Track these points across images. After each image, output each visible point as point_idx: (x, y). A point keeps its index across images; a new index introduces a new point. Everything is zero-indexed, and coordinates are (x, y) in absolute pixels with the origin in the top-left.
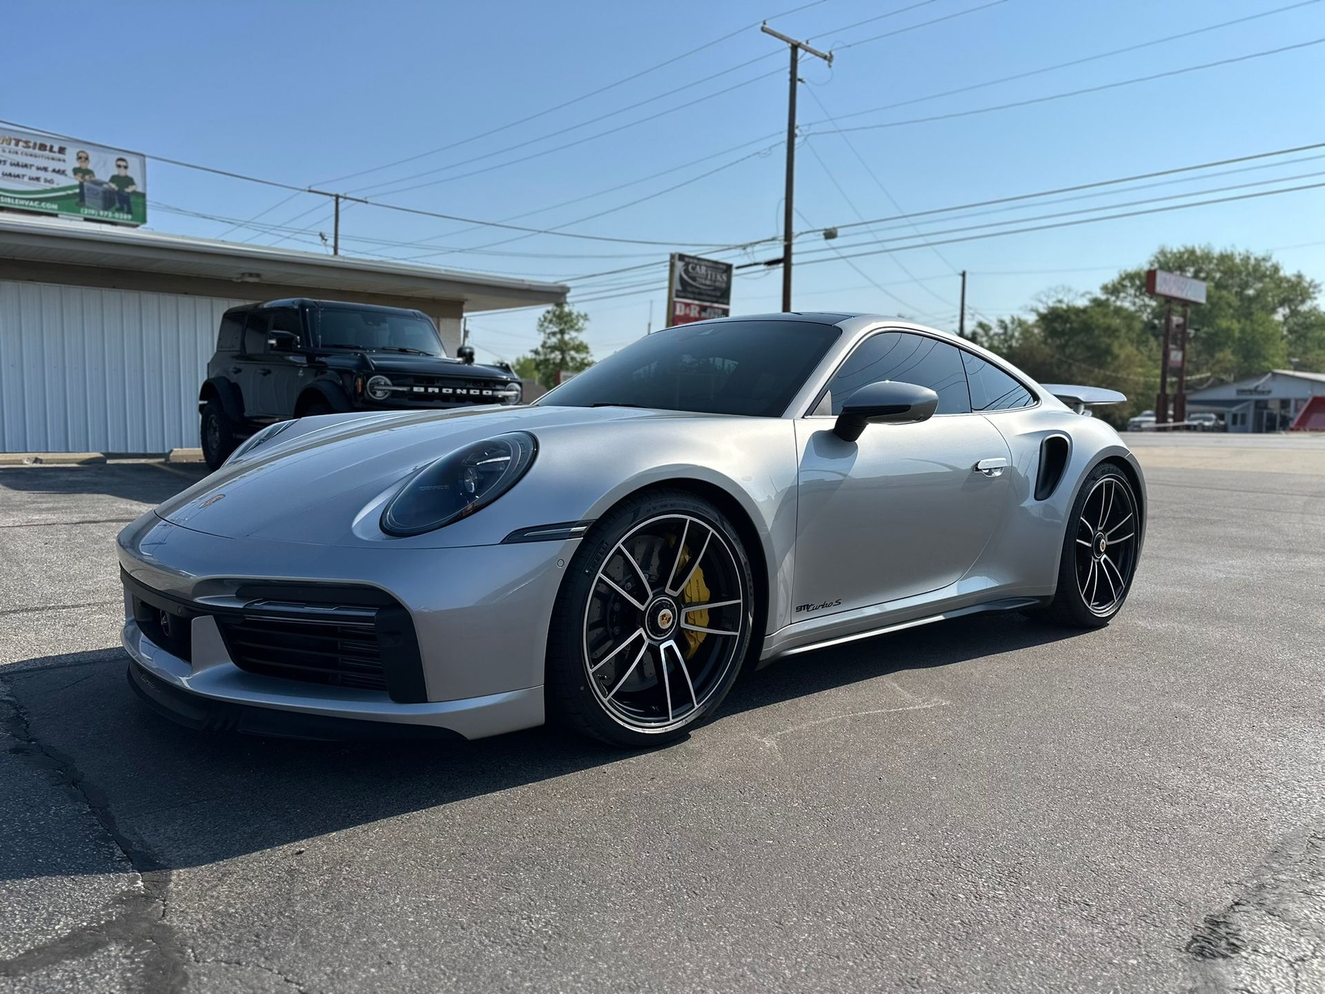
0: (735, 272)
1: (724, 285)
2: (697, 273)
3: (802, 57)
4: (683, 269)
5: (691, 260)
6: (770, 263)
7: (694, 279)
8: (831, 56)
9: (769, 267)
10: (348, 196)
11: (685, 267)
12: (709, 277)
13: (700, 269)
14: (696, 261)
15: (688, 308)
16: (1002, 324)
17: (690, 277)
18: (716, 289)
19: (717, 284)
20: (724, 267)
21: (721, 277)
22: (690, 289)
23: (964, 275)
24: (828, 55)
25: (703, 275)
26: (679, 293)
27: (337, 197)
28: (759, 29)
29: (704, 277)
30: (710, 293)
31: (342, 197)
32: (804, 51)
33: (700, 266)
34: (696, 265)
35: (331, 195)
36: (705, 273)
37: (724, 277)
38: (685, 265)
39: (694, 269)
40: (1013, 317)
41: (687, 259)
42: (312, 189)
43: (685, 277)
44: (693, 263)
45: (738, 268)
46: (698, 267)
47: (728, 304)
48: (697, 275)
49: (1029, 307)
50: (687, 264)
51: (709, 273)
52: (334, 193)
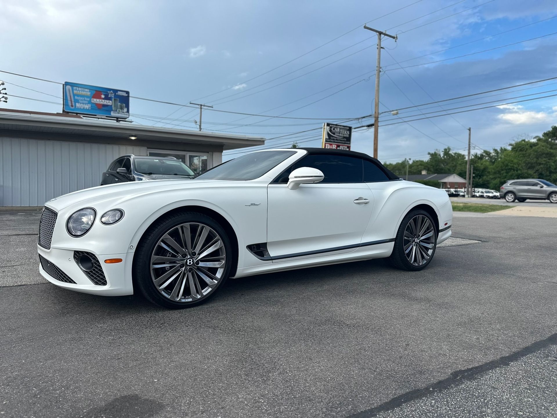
0: (353, 130)
1: (348, 136)
2: (336, 131)
3: (383, 38)
4: (329, 130)
5: (333, 126)
6: (369, 126)
7: (334, 134)
8: (397, 37)
9: (368, 128)
10: (205, 105)
11: (329, 129)
12: (341, 133)
13: (337, 129)
14: (335, 126)
15: (331, 146)
16: (495, 150)
17: (332, 133)
18: (344, 137)
19: (345, 136)
20: (348, 128)
21: (347, 133)
22: (332, 138)
23: (470, 130)
24: (395, 36)
25: (338, 132)
26: (327, 140)
27: (201, 105)
28: (363, 27)
29: (339, 133)
30: (341, 139)
31: (203, 105)
32: (384, 36)
33: (337, 128)
34: (335, 128)
35: (198, 105)
36: (339, 131)
37: (348, 132)
38: (330, 128)
39: (334, 129)
40: (501, 148)
41: (331, 126)
42: (191, 102)
43: (330, 133)
44: (334, 127)
45: (355, 128)
46: (336, 129)
47: (350, 144)
48: (336, 132)
49: (509, 144)
50: (331, 127)
51: (341, 131)
52: (200, 104)
